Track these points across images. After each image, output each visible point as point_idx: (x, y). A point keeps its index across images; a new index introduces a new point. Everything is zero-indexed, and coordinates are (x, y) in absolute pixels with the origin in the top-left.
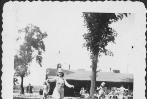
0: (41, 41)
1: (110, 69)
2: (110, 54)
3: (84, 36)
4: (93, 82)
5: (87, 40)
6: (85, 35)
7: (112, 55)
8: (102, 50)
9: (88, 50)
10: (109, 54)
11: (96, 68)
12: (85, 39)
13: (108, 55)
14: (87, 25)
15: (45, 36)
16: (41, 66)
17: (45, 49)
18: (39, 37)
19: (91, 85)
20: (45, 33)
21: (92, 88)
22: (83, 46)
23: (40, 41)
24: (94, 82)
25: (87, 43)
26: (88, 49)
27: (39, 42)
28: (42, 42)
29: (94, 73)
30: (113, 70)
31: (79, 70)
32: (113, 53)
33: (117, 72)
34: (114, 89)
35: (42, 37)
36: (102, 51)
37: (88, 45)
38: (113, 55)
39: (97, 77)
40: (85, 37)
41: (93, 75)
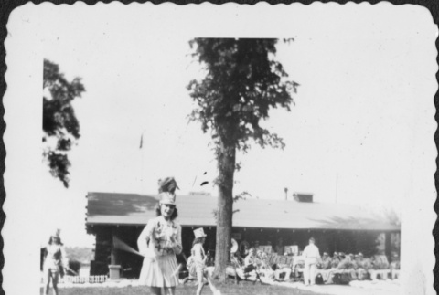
0: (67, 106)
1: (286, 190)
2: (273, 144)
3: (189, 88)
4: (224, 231)
5: (200, 101)
6: (194, 86)
7: (279, 144)
8: (250, 132)
9: (205, 132)
10: (270, 143)
11: (231, 186)
12: (194, 96)
13: (268, 147)
14: (199, 55)
15: (76, 92)
16: (66, 185)
17: (80, 133)
18: (59, 96)
19: (218, 239)
20: (76, 82)
21: (220, 249)
22: (191, 119)
23: (63, 108)
24: (227, 232)
25: (201, 109)
26: (205, 128)
27: (60, 111)
28: (70, 110)
29: (224, 202)
30: (294, 195)
31: (193, 194)
32: (283, 141)
33: (305, 198)
34: (293, 251)
35: (69, 95)
36: (250, 134)
37: (206, 114)
38: (284, 145)
39: (235, 216)
40: (192, 91)
41: (222, 210)
